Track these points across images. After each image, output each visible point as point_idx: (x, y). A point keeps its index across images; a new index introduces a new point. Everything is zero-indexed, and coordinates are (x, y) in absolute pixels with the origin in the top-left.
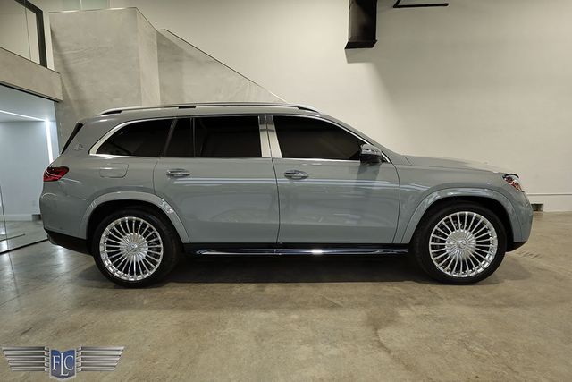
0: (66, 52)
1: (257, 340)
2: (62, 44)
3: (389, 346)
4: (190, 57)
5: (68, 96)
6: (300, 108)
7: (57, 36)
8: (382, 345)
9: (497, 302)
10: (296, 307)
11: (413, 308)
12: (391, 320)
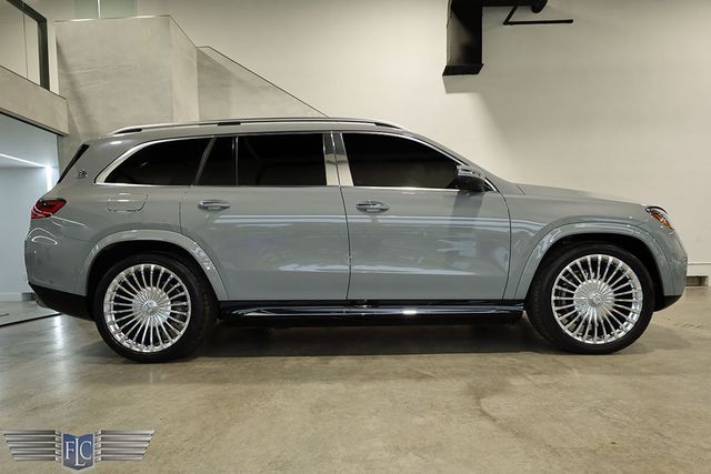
0: (76, 72)
1: (313, 413)
2: (70, 61)
3: (494, 414)
4: (241, 82)
5: (75, 128)
6: (377, 124)
7: (65, 51)
8: (484, 414)
9: (643, 370)
10: (372, 378)
11: (530, 377)
12: (499, 389)
